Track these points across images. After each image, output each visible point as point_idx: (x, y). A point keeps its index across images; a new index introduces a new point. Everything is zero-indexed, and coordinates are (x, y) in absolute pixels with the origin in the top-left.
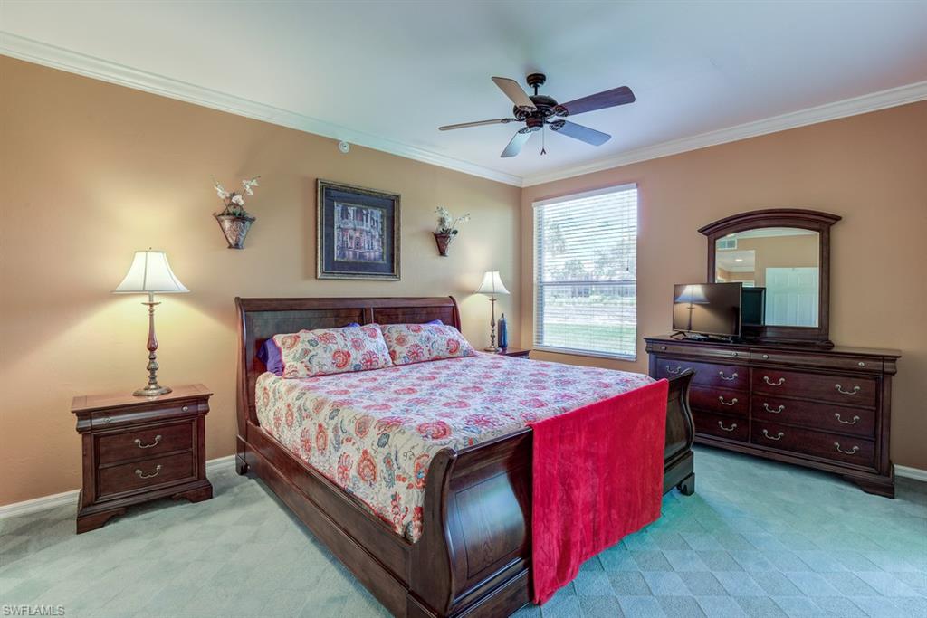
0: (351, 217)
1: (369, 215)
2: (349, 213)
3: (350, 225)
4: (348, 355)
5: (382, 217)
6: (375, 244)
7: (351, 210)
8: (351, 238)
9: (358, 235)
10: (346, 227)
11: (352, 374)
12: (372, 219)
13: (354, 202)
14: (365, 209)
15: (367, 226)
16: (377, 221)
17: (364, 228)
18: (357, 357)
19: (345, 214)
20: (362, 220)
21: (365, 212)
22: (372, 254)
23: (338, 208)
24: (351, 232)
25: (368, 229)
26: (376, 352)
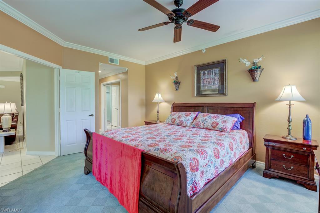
0: (206, 74)
1: (213, 72)
2: (206, 73)
3: (206, 77)
4: (175, 120)
5: (219, 70)
6: (216, 82)
7: (206, 72)
8: (207, 82)
9: (209, 80)
10: (205, 78)
11: (177, 126)
12: (215, 73)
13: (207, 69)
14: (212, 70)
15: (212, 76)
16: (217, 73)
17: (212, 77)
18: (177, 121)
19: (204, 74)
20: (211, 74)
21: (212, 71)
22: (215, 86)
23: (202, 72)
24: (206, 80)
25: (213, 77)
26: (183, 121)
